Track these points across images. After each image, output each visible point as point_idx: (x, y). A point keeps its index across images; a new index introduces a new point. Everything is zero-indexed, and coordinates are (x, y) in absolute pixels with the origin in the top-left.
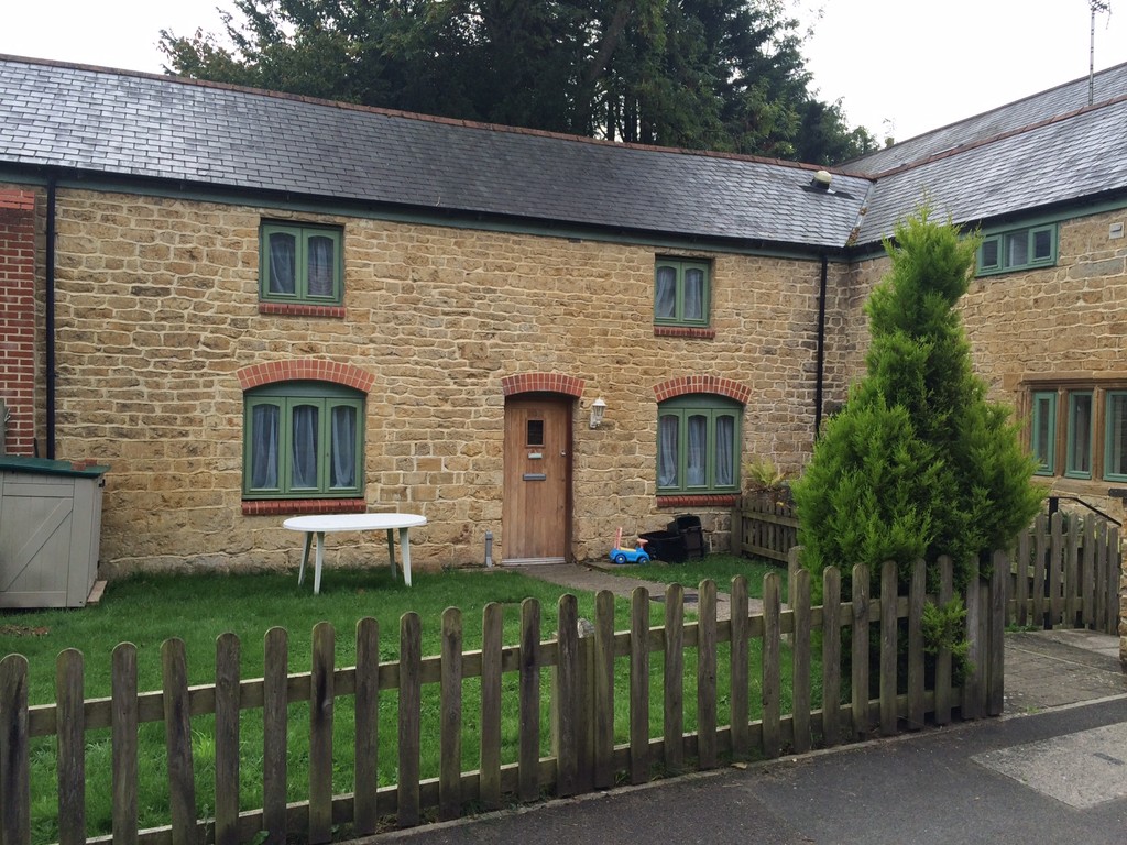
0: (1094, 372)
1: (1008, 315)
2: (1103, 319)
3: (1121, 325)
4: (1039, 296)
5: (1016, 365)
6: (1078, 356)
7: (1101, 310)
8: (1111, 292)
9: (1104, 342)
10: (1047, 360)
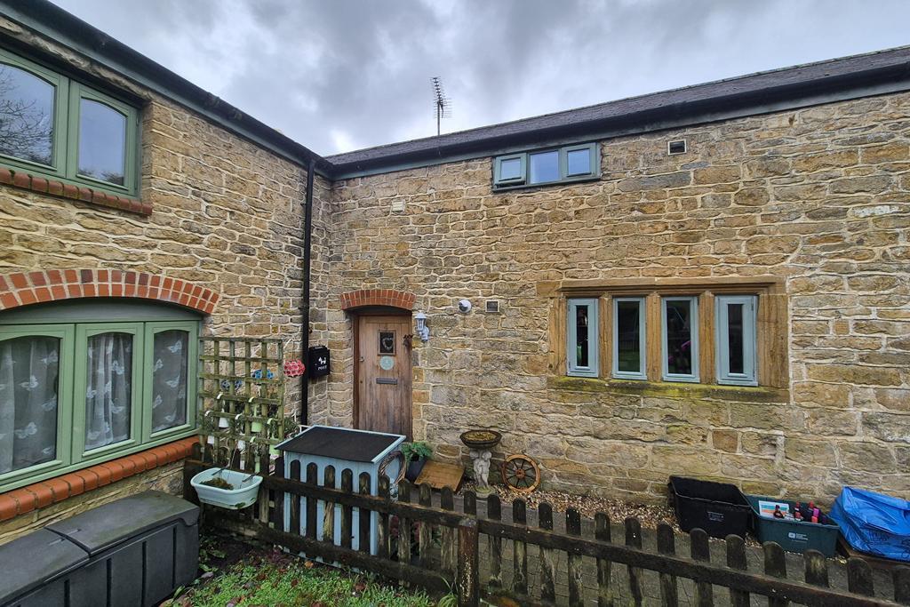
0: (656, 279)
1: (541, 226)
2: (666, 228)
3: (691, 234)
4: (581, 207)
5: (553, 273)
6: (636, 263)
7: (663, 220)
8: (676, 203)
9: (671, 250)
10: (594, 268)
